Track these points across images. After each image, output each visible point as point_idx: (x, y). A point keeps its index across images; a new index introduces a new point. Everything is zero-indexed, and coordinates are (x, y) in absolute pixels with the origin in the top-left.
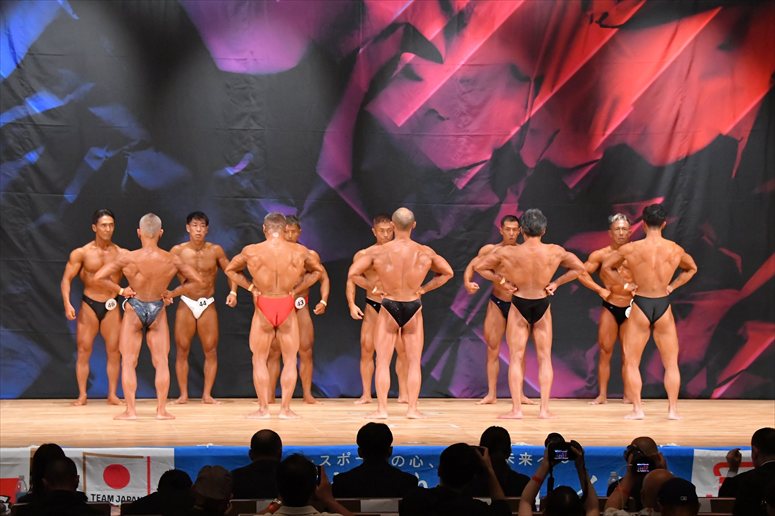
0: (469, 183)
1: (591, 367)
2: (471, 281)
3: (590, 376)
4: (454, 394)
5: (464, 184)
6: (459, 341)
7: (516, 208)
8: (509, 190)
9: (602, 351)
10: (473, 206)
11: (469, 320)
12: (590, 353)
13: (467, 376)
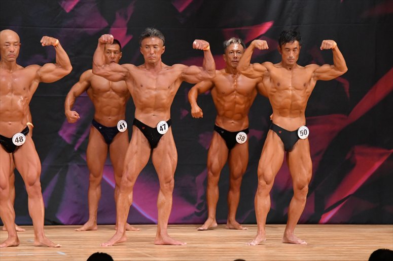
0: (76, 7)
1: (200, 193)
2: (72, 109)
3: (199, 201)
4: (62, 221)
5: (71, 7)
6: (67, 167)
7: (125, 32)
8: (117, 14)
9: (211, 174)
10: (81, 30)
11: (77, 146)
12: (200, 178)
13: (76, 203)
